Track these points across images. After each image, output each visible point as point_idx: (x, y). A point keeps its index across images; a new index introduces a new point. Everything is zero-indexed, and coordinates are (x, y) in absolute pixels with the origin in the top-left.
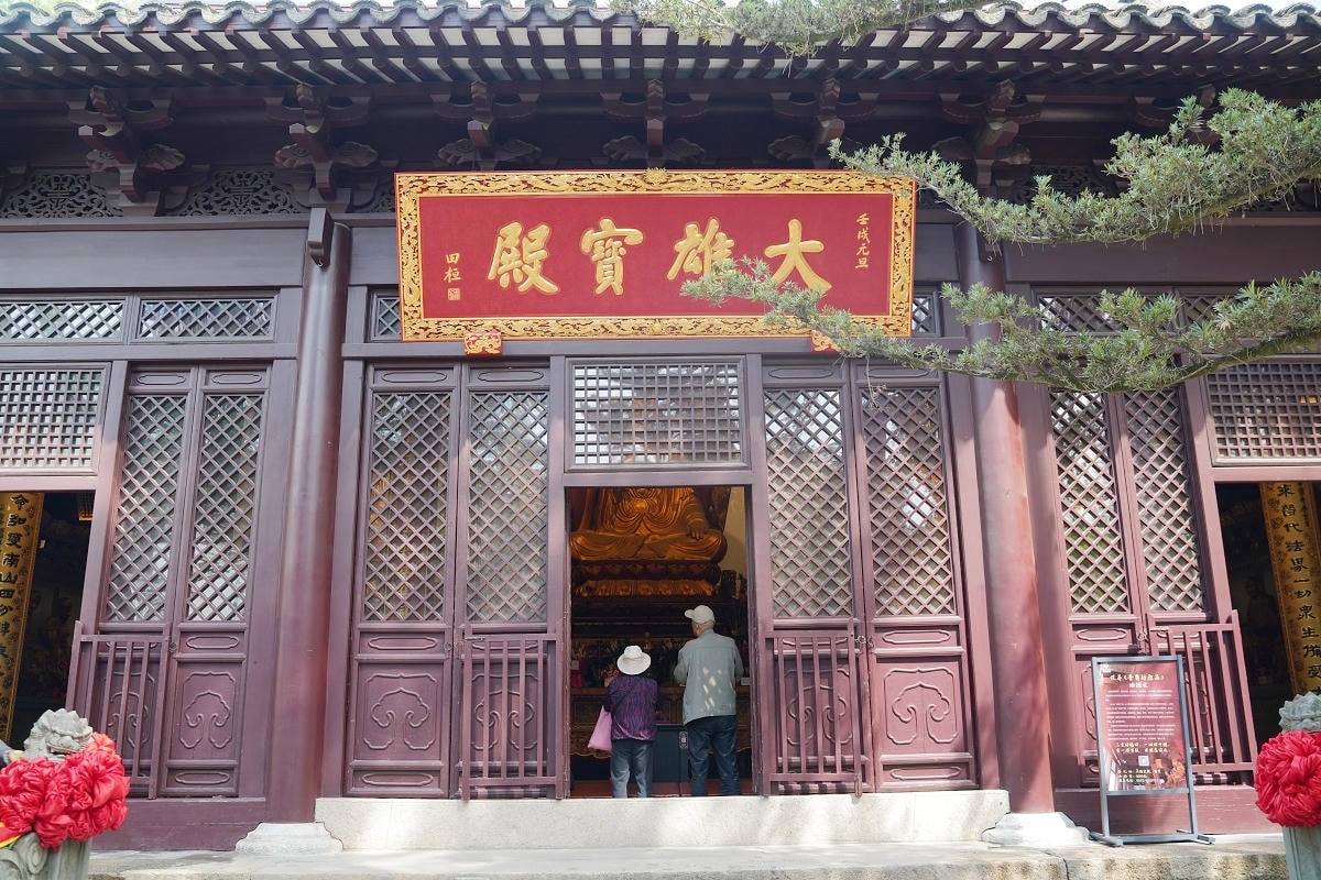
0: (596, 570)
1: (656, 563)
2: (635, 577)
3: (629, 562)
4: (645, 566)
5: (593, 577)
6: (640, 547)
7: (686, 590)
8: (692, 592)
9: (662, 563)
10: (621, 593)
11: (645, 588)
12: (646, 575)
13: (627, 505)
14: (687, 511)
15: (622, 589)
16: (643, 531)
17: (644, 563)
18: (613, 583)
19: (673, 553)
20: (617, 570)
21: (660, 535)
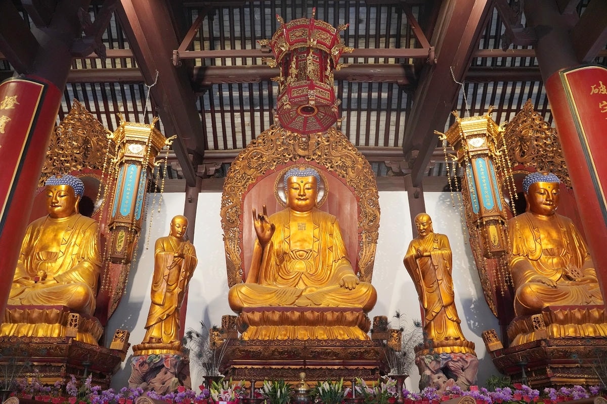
0: (257, 316)
1: (313, 310)
2: (294, 323)
3: (287, 309)
4: (302, 313)
5: (254, 323)
6: (299, 297)
7: (340, 334)
8: (346, 337)
9: (318, 310)
10: (279, 338)
11: (302, 334)
12: (302, 321)
13: (289, 266)
14: (339, 270)
15: (281, 334)
16: (301, 286)
17: (302, 310)
18: (272, 328)
19: (329, 301)
20: (276, 316)
21: (316, 288)
